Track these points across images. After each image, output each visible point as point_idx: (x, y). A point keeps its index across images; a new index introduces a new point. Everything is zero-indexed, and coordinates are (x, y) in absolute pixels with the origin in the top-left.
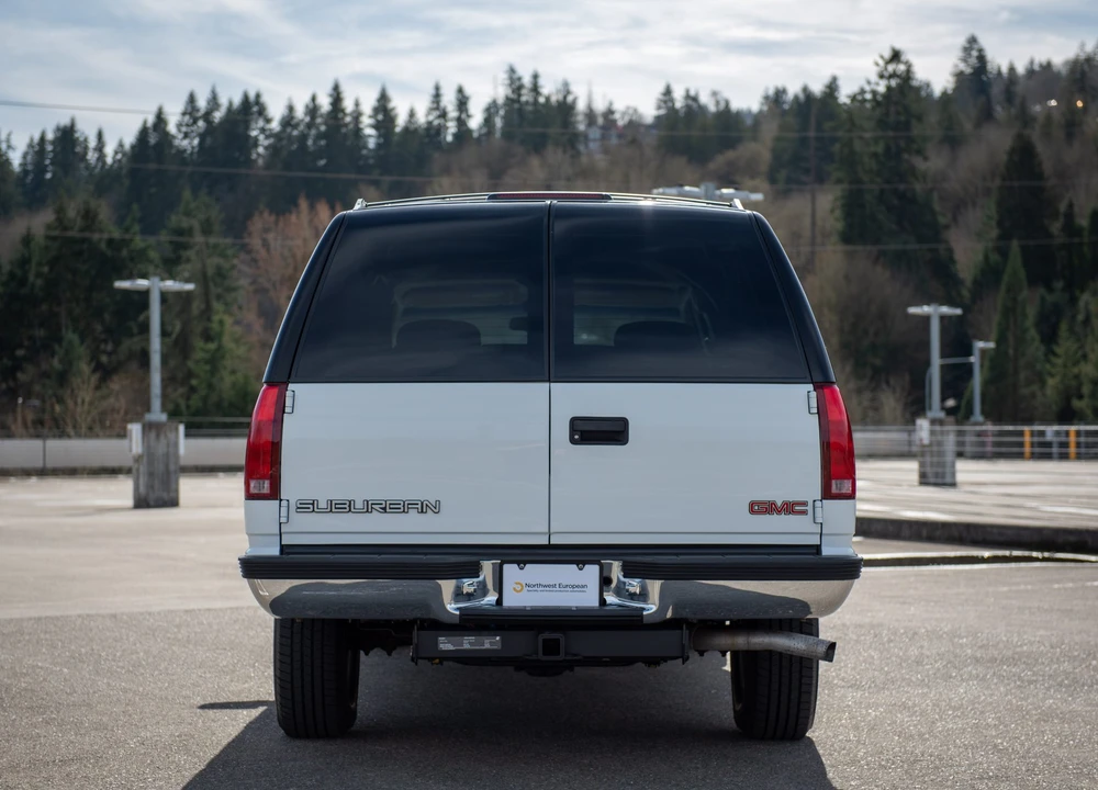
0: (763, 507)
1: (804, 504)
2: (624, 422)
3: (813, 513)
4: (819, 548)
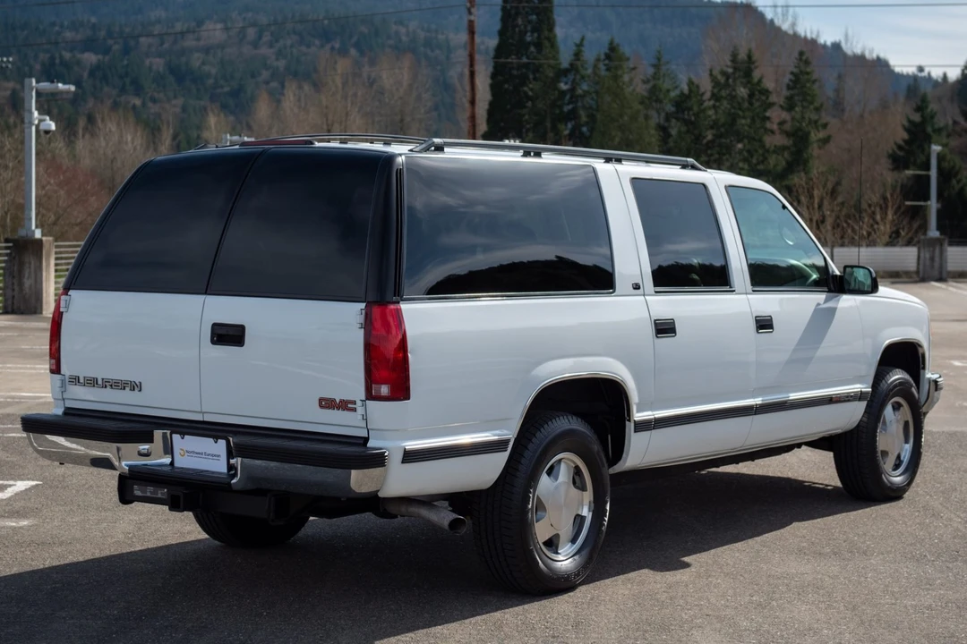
0: (327, 404)
1: (354, 403)
2: (242, 328)
3: (360, 410)
4: (366, 440)
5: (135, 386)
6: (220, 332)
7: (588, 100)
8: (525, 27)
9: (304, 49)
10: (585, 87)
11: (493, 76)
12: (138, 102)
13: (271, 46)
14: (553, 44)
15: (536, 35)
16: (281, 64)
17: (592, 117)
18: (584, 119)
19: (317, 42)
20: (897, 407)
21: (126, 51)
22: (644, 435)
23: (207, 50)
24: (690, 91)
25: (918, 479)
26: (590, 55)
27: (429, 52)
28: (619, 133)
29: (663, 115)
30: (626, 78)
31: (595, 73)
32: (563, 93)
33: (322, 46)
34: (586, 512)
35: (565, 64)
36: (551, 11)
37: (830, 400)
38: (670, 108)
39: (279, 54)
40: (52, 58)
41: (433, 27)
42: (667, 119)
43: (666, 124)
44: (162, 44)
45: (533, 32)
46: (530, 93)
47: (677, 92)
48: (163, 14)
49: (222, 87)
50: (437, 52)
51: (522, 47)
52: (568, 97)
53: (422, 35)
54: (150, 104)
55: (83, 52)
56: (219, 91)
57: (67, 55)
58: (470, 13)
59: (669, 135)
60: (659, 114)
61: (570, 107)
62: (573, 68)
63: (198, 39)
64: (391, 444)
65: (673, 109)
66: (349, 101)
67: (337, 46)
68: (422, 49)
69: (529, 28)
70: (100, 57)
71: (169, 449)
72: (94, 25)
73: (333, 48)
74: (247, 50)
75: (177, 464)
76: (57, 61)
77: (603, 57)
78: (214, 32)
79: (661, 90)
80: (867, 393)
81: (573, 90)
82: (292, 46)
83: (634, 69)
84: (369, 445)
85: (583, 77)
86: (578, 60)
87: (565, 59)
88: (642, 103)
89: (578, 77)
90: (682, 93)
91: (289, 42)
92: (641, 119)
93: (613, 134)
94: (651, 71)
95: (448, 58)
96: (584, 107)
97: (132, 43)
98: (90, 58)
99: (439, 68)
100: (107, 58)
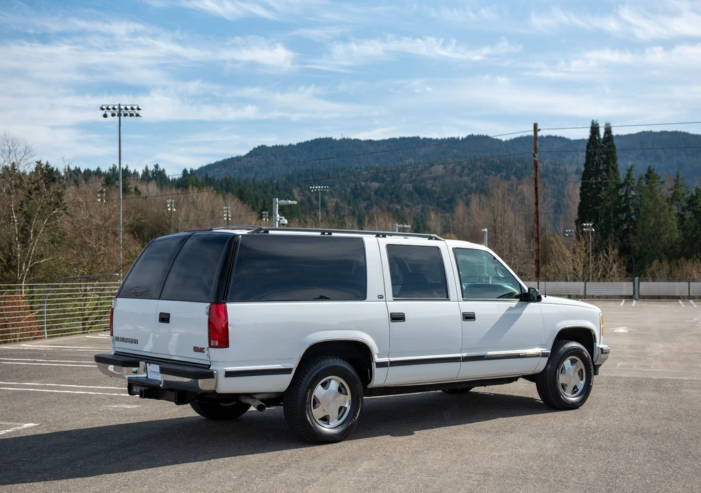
0: (197, 349)
1: (204, 349)
2: (169, 315)
3: (206, 352)
4: (210, 366)
5: (136, 342)
6: (163, 317)
7: (635, 200)
8: (600, 161)
9: (486, 176)
10: (633, 193)
11: (582, 189)
12: (399, 207)
13: (469, 176)
14: (615, 170)
15: (606, 165)
16: (474, 185)
17: (637, 210)
18: (633, 211)
19: (493, 173)
20: (573, 362)
21: (393, 180)
22: (384, 369)
23: (435, 179)
24: (697, 194)
25: (589, 400)
26: (635, 176)
27: (555, 176)
28: (653, 219)
29: (680, 208)
30: (657, 188)
31: (639, 185)
32: (621, 197)
33: (496, 175)
34: (347, 405)
35: (622, 181)
36: (615, 152)
37: (518, 356)
38: (685, 204)
39: (473, 180)
40: (356, 186)
41: (558, 162)
42: (683, 209)
43: (683, 213)
44: (411, 177)
45: (604, 164)
46: (602, 198)
47: (689, 195)
48: (413, 161)
49: (443, 198)
50: (560, 176)
51: (598, 172)
52: (623, 199)
53: (551, 167)
54: (405, 208)
55: (371, 182)
56: (441, 200)
57: (363, 184)
58: (535, 156)
59: (684, 219)
60: (679, 208)
61: (624, 205)
62: (626, 183)
63: (430, 173)
64: (219, 368)
65: (687, 205)
66: (506, 203)
67: (504, 175)
68: (551, 175)
69: (602, 162)
70: (380, 184)
71: (146, 370)
72: (377, 167)
73: (502, 176)
74: (456, 178)
75: (149, 377)
76: (359, 187)
77: (644, 176)
78: (439, 169)
79: (679, 194)
80: (548, 353)
81: (626, 195)
82: (480, 175)
83: (663, 182)
84: (210, 368)
85: (632, 188)
86: (629, 179)
87: (622, 177)
88: (667, 201)
89: (629, 188)
90: (692, 196)
91: (478, 173)
92: (666, 210)
93: (650, 219)
94: (674, 183)
95: (566, 179)
96: (633, 204)
97: (396, 176)
98: (375, 185)
99: (561, 185)
100: (383, 184)
